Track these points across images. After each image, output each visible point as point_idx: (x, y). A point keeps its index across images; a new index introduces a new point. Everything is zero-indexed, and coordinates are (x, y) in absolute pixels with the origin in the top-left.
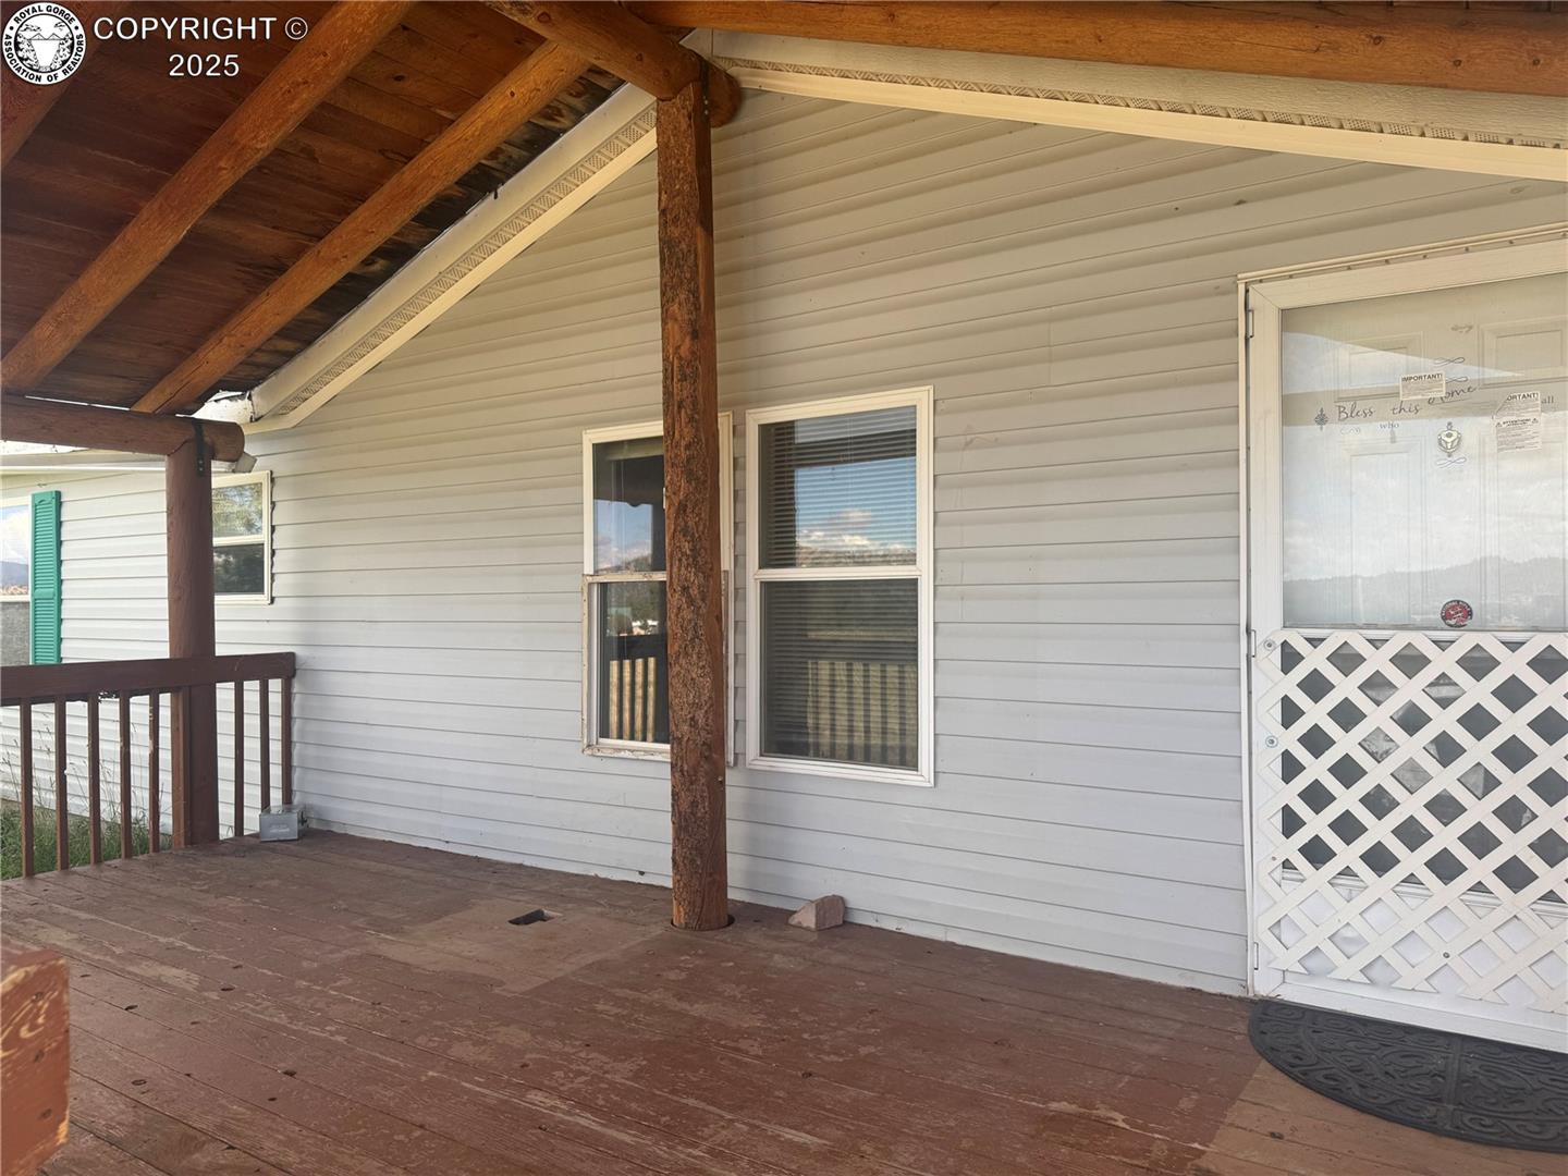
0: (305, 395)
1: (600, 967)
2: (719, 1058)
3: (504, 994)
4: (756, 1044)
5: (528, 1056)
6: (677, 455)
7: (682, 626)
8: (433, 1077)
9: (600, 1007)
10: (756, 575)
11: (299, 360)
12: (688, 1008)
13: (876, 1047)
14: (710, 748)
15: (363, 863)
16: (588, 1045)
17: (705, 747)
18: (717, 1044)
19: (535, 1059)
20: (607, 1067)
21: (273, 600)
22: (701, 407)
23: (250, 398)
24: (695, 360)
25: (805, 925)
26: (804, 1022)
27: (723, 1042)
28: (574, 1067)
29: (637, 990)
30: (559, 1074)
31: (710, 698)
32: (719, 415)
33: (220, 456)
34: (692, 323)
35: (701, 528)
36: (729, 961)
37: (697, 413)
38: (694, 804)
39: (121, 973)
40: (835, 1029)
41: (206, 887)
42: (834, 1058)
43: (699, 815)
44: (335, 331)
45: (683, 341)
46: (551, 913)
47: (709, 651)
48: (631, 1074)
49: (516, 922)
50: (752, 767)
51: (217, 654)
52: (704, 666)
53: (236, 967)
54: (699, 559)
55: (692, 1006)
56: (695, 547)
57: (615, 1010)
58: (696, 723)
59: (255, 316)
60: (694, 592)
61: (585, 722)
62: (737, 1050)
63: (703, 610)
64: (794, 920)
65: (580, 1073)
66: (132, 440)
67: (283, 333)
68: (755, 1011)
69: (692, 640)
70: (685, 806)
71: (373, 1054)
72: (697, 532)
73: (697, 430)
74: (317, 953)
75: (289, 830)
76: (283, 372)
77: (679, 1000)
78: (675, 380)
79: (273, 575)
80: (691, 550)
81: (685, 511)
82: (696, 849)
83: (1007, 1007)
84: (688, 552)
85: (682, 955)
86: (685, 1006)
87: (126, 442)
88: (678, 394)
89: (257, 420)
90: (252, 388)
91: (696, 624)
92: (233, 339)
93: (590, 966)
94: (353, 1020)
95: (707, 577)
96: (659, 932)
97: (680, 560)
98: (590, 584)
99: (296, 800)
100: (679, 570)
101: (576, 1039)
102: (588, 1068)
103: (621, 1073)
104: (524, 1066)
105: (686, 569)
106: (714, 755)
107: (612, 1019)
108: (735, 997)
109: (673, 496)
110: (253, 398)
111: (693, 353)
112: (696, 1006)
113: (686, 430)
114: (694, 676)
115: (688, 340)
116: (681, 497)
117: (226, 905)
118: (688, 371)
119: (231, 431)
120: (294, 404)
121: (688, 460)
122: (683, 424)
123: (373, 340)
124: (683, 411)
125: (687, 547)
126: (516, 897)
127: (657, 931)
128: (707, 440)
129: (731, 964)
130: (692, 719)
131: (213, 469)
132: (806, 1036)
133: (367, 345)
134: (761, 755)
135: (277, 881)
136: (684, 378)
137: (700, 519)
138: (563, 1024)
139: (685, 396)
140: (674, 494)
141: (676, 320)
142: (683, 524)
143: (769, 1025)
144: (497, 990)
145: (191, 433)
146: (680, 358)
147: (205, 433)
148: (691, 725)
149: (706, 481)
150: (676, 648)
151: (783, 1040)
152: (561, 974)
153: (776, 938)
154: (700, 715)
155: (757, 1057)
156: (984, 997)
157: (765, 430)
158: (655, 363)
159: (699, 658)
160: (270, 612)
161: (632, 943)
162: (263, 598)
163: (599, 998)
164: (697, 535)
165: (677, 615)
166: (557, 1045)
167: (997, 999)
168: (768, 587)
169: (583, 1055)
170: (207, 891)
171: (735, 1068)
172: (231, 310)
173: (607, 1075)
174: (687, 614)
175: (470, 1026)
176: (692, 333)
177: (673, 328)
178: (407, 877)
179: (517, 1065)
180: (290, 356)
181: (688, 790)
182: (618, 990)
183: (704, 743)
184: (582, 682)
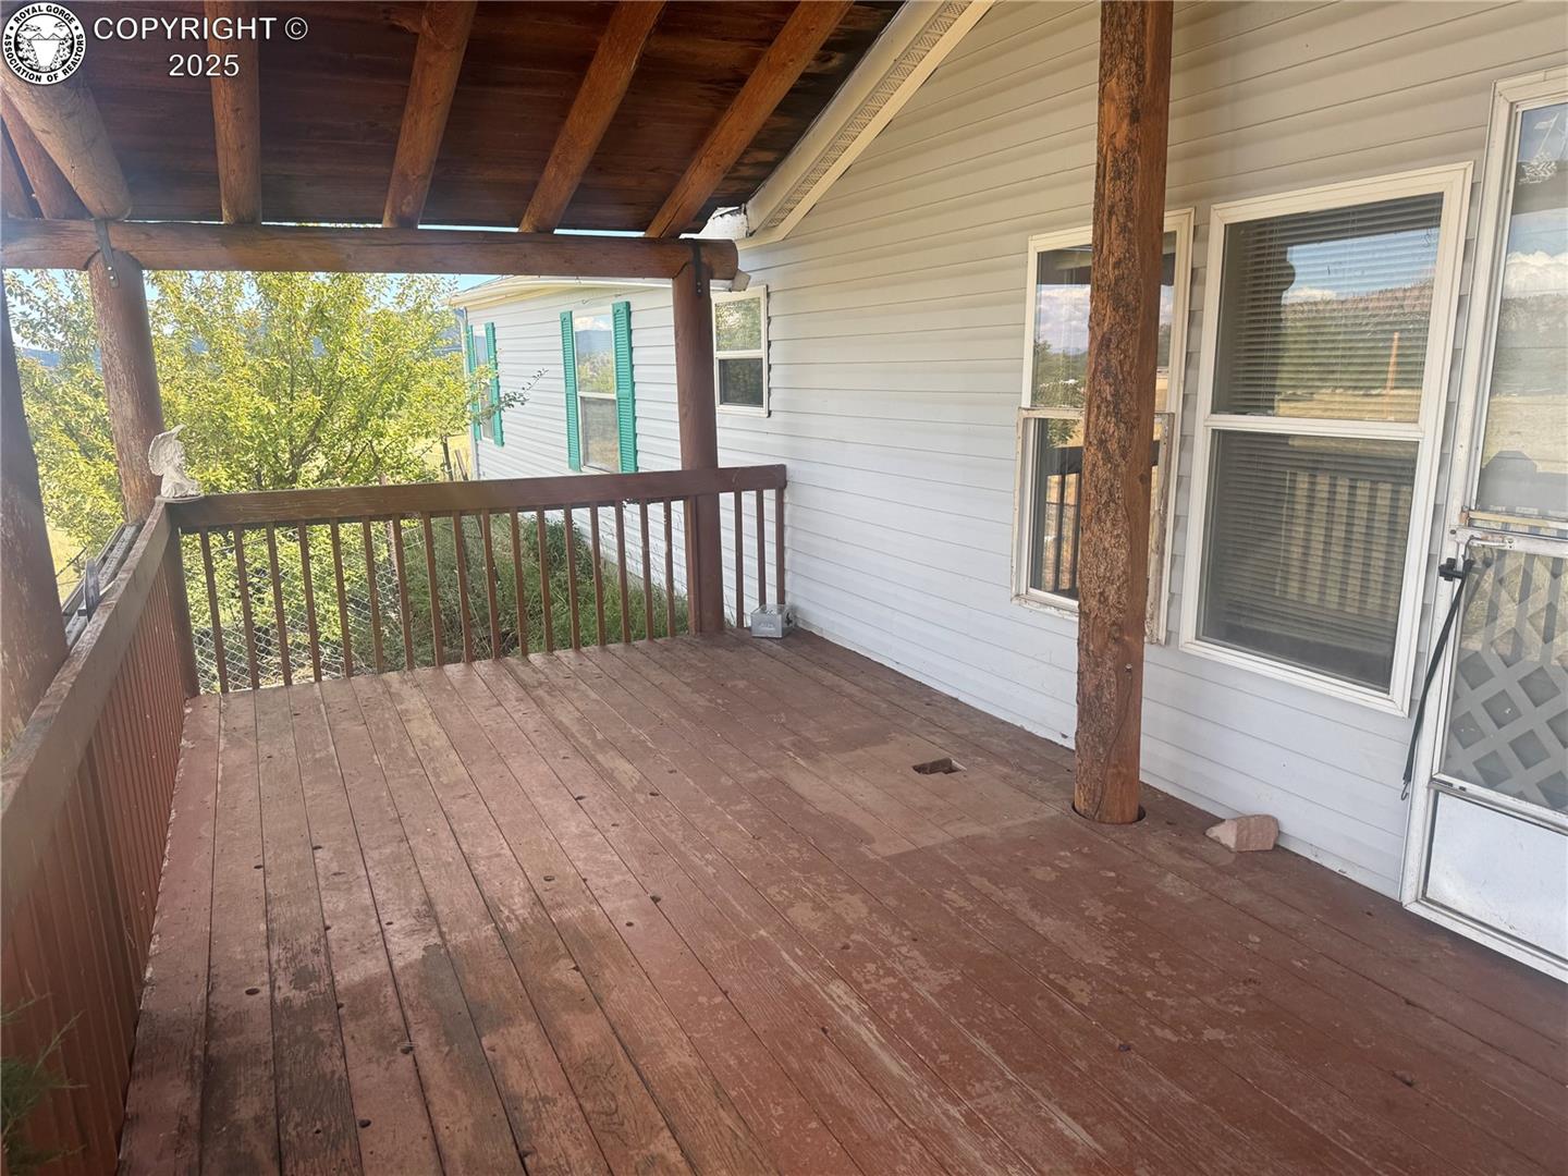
0: (790, 206)
1: (971, 844)
2: (1038, 995)
3: (868, 853)
4: (1088, 989)
5: (854, 937)
6: (1103, 276)
7: (1096, 486)
8: (762, 936)
9: (949, 894)
10: (1207, 422)
11: (781, 169)
12: (1037, 920)
13: (1228, 1033)
14: (1121, 630)
15: (822, 673)
16: (915, 940)
17: (1115, 628)
18: (1046, 978)
19: (859, 942)
20: (920, 972)
21: (770, 413)
22: (1136, 212)
23: (745, 212)
24: (1134, 149)
25: (1223, 842)
26: (1158, 973)
27: (1052, 976)
28: (889, 963)
29: (996, 884)
30: (871, 967)
31: (1124, 573)
32: (1166, 214)
33: (717, 275)
34: (1133, 101)
35: (1126, 368)
36: (1111, 870)
37: (1132, 220)
38: (1099, 687)
39: (590, 759)
40: (1191, 994)
41: (689, 681)
42: (1168, 1034)
43: (1104, 701)
44: (808, 136)
45: (1119, 127)
46: (959, 766)
47: (1128, 517)
48: (938, 989)
49: (919, 769)
50: (1184, 650)
51: (720, 466)
52: (1118, 535)
53: (671, 772)
54: (1122, 406)
55: (1042, 918)
56: (1117, 391)
57: (962, 903)
58: (1106, 599)
59: (723, 134)
60: (1113, 446)
61: (1014, 570)
62: (1063, 991)
63: (1123, 469)
64: (1215, 832)
65: (891, 972)
66: (640, 267)
67: (758, 143)
68: (1108, 944)
69: (1107, 504)
70: (1089, 688)
71: (727, 895)
72: (1122, 373)
73: (1130, 242)
74: (738, 769)
75: (774, 629)
76: (769, 183)
77: (1034, 907)
78: (1108, 178)
79: (769, 389)
80: (1112, 395)
81: (1108, 346)
82: (1099, 736)
83: (1436, 1022)
84: (1109, 398)
85: (1062, 850)
86: (1035, 916)
87: (635, 269)
88: (1109, 197)
89: (751, 235)
90: (746, 202)
91: (1112, 486)
92: (710, 159)
93: (961, 841)
94: (730, 853)
95: (1130, 429)
96: (1054, 813)
97: (1099, 407)
98: (1026, 420)
99: (788, 599)
100: (1098, 419)
101: (908, 929)
102: (901, 968)
103: (929, 983)
104: (846, 947)
105: (1106, 418)
106: (1126, 638)
107: (953, 913)
108: (1095, 919)
109: (1096, 328)
110: (748, 212)
111: (1131, 141)
112: (1048, 920)
113: (1116, 243)
114: (1107, 545)
115: (1125, 126)
116: (1105, 329)
117: (696, 702)
118: (1123, 166)
119: (726, 249)
120: (781, 216)
121: (1116, 284)
122: (1113, 236)
123: (843, 142)
124: (1114, 217)
125: (1108, 391)
126: (932, 738)
127: (1052, 811)
128: (1143, 254)
129: (1112, 874)
130: (1101, 594)
131: (711, 288)
132: (1149, 994)
133: (835, 148)
134: (1197, 638)
135: (745, 682)
136: (1118, 176)
137: (1125, 357)
138: (904, 906)
139: (1117, 199)
140: (1098, 325)
141: (1113, 99)
142: (1104, 364)
143: (1115, 968)
144: (863, 849)
145: (690, 255)
146: (1115, 150)
147: (703, 254)
148: (1099, 601)
149: (1136, 308)
150: (1089, 512)
151: (1121, 992)
152: (930, 843)
153: (1181, 851)
154: (1111, 592)
155: (1081, 1007)
156: (1412, 998)
157: (1233, 230)
158: (1089, 153)
159: (1114, 525)
160: (768, 425)
161: (1016, 823)
162: (763, 411)
163: (952, 883)
164: (1120, 377)
165: (1092, 472)
166: (885, 931)
167: (1428, 1006)
168: (1222, 438)
169: (904, 950)
170: (688, 684)
171: (1049, 1013)
172: (705, 129)
173: (915, 984)
174: (1102, 472)
175: (819, 885)
176: (1131, 116)
177: (1109, 111)
178: (850, 696)
179: (838, 945)
180: (770, 168)
181: (1093, 671)
182: (977, 877)
183: (1114, 624)
184: (1012, 525)
